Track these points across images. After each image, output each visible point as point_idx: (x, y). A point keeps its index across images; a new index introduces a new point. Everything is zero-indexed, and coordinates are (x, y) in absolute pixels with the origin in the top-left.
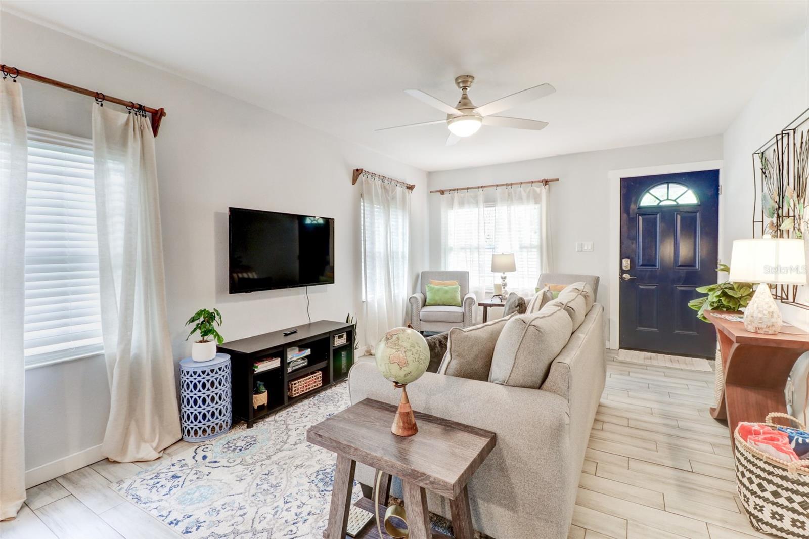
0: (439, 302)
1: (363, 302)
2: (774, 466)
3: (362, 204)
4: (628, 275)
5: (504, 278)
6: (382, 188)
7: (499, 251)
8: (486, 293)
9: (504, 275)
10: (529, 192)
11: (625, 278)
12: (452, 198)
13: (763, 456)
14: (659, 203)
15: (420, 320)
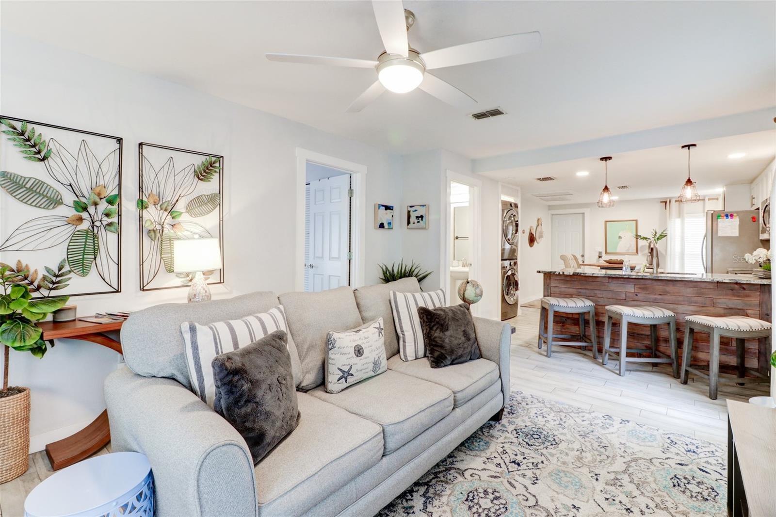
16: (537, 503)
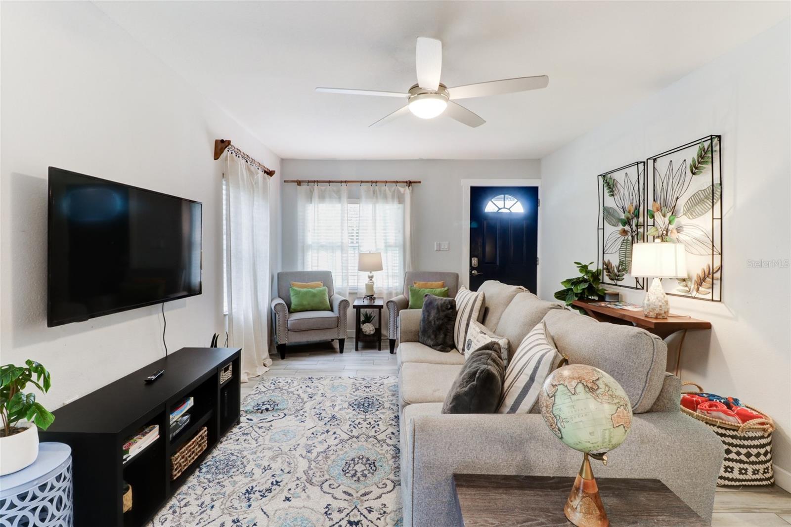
0: (307, 307)
1: (225, 315)
2: (726, 429)
3: (224, 187)
4: (476, 272)
5: (371, 278)
6: (246, 169)
7: (364, 250)
8: (349, 293)
9: (371, 275)
10: (394, 191)
11: (474, 274)
12: (311, 191)
13: (717, 422)
14: (498, 210)
15: (288, 330)
16: (321, 487)
